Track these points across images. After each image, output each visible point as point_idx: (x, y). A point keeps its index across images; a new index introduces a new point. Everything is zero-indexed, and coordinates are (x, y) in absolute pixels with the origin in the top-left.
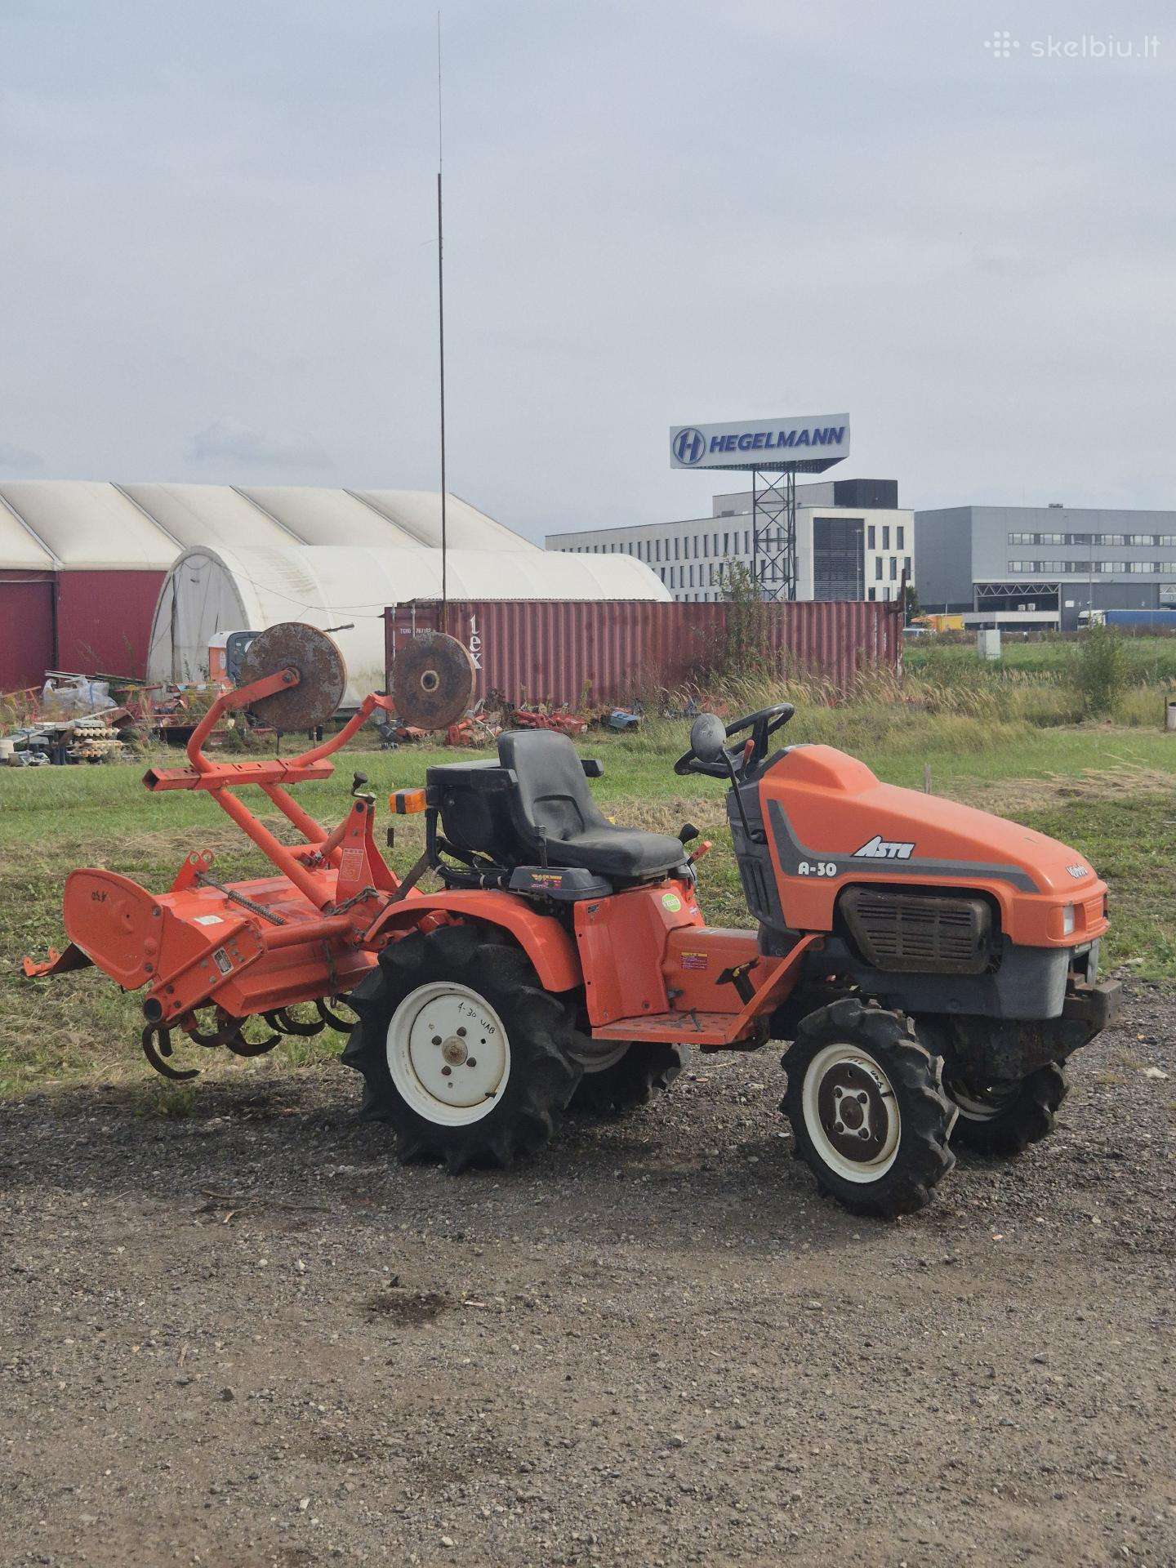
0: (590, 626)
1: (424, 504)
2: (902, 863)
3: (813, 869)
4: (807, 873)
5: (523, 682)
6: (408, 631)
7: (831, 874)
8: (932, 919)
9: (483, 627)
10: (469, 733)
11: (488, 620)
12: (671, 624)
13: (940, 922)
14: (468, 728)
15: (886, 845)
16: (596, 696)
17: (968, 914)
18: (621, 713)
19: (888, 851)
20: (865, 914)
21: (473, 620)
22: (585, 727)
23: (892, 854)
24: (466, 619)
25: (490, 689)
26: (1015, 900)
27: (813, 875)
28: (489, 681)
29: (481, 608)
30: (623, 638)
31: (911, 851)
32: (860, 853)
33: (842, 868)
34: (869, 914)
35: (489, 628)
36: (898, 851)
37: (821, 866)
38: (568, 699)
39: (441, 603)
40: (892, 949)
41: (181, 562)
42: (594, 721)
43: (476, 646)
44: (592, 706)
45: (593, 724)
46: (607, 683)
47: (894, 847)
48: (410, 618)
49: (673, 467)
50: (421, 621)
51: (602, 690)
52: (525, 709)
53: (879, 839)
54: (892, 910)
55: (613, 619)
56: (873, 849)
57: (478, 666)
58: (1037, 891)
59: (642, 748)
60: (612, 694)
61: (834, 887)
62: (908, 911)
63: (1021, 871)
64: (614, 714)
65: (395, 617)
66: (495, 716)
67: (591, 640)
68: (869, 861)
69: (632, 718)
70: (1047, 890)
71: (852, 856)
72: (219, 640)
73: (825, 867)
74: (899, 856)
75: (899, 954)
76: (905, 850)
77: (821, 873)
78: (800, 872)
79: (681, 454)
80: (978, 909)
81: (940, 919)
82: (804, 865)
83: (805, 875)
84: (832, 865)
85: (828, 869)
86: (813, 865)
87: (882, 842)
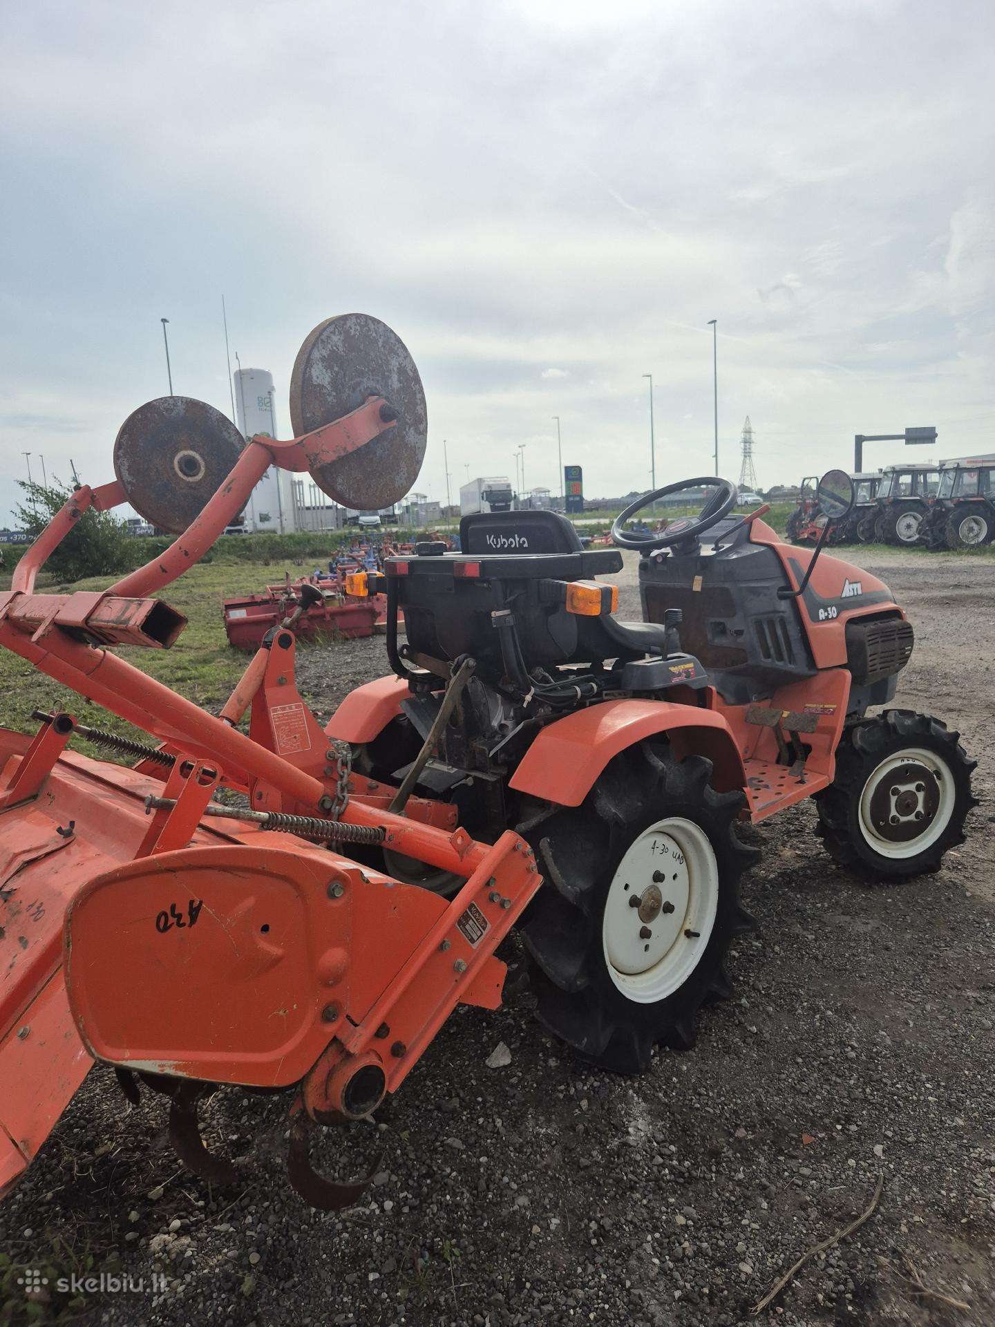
2: (861, 598)
3: (826, 614)
4: (824, 618)
7: (836, 615)
8: (894, 637)
13: (899, 638)
15: (851, 586)
19: (854, 590)
20: (869, 642)
23: (856, 593)
27: (827, 618)
31: (861, 589)
32: (843, 595)
33: (840, 608)
36: (857, 589)
37: (829, 609)
40: (875, 667)
47: (854, 586)
53: (848, 580)
54: (877, 636)
56: (848, 591)
68: (850, 600)
71: (840, 598)
74: (859, 593)
75: (878, 670)
76: (859, 588)
77: (830, 617)
78: (820, 618)
82: (821, 611)
83: (823, 620)
84: (834, 608)
85: (833, 612)
86: (826, 611)
87: (850, 583)
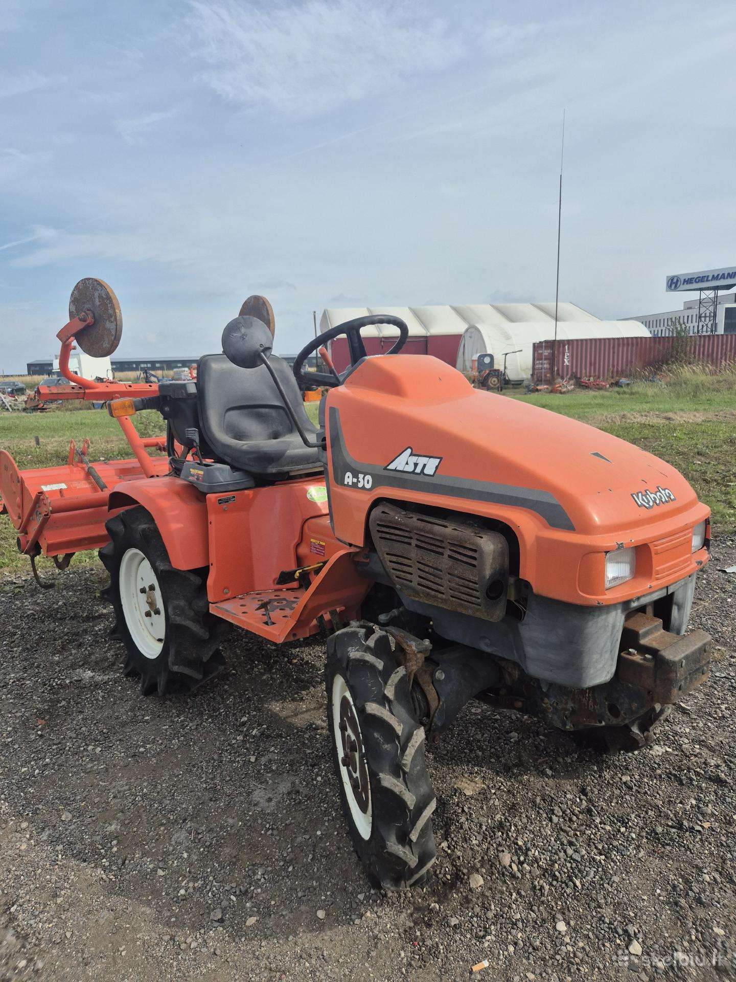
0: (614, 347)
1: (551, 305)
2: (427, 479)
3: (355, 480)
4: (350, 484)
5: (586, 369)
6: (541, 352)
7: (368, 486)
8: (440, 550)
9: (570, 349)
10: (560, 388)
11: (573, 348)
12: (648, 346)
13: (450, 557)
14: (560, 386)
15: (414, 459)
16: (615, 374)
17: (475, 551)
18: (623, 380)
19: (416, 465)
20: (384, 535)
21: (566, 347)
22: (608, 386)
23: (418, 470)
24: (564, 346)
25: (573, 372)
26: (538, 539)
27: (355, 485)
28: (572, 369)
29: (570, 342)
30: (623, 352)
31: (437, 467)
32: (392, 467)
33: (378, 480)
34: (388, 536)
35: (572, 350)
36: (425, 466)
37: (361, 476)
38: (604, 376)
39: (555, 341)
40: (408, 577)
41: (467, 330)
42: (612, 383)
43: (567, 356)
44: (612, 377)
45: (612, 385)
46: (620, 369)
47: (422, 461)
48: (542, 347)
49: (667, 291)
50: (546, 348)
51: (617, 371)
52: (584, 379)
53: (409, 451)
54: (407, 534)
55: (623, 345)
56: (403, 462)
57: (568, 364)
58: (570, 528)
59: (624, 393)
60: (622, 373)
61: (367, 500)
62: (423, 539)
63: (553, 501)
64: (621, 381)
65: (537, 347)
66: (572, 382)
67: (614, 352)
68: (399, 475)
69: (628, 382)
70: (587, 528)
71: (385, 469)
72: (476, 357)
73: (364, 479)
74: (426, 471)
75: (414, 584)
76: (431, 465)
77: (360, 485)
78: (346, 483)
79: (671, 286)
80: (489, 545)
81: (449, 553)
82: (349, 474)
83: (348, 485)
84: (368, 477)
85: (366, 481)
86: (355, 476)
87: (411, 455)
